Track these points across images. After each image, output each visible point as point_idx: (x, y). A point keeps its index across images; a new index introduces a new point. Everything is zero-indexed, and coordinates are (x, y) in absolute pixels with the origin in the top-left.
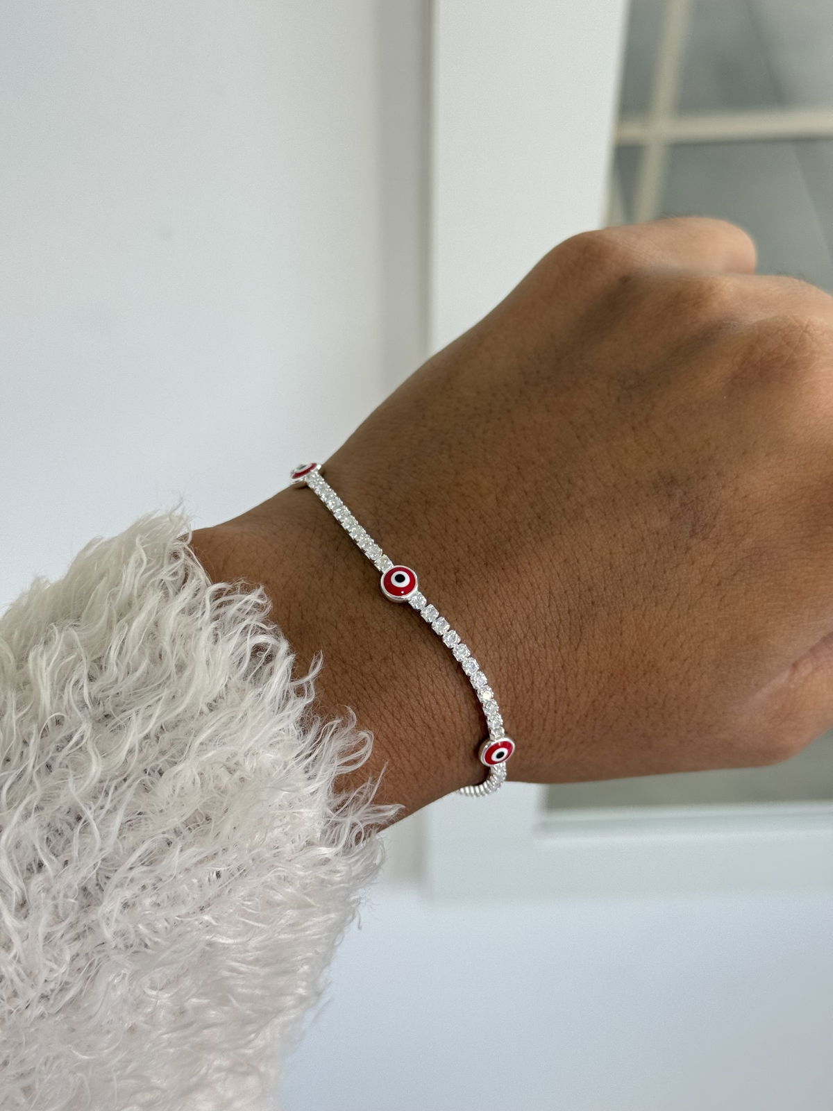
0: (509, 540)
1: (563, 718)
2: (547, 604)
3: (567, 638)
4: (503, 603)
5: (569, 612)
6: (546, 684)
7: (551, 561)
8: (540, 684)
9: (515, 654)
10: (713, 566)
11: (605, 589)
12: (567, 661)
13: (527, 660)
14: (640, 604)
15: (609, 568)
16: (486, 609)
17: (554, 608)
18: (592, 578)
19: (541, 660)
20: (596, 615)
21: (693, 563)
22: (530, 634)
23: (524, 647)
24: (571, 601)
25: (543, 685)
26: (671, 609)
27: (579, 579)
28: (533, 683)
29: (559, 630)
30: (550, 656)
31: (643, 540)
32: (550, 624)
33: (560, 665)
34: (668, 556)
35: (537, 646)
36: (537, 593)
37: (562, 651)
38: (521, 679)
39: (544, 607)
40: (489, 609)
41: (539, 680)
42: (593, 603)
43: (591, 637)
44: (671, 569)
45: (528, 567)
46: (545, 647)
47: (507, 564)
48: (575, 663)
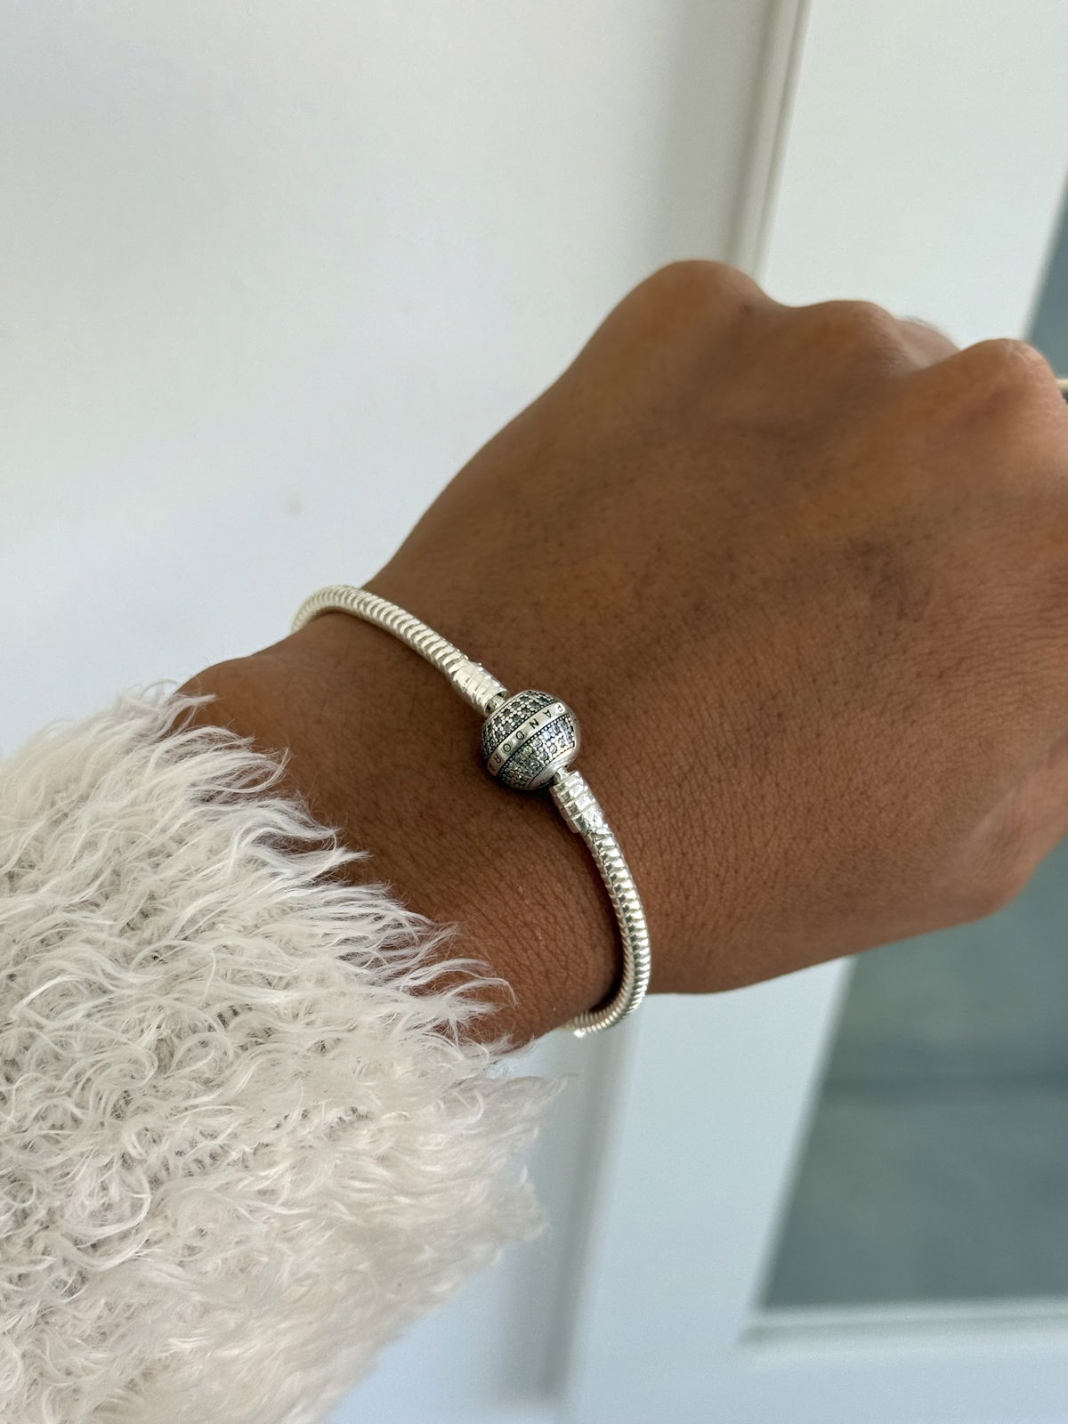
0: (659, 641)
1: (746, 879)
2: (718, 722)
3: (748, 766)
4: (658, 726)
5: (748, 730)
6: (723, 832)
7: (718, 664)
8: (715, 833)
9: (678, 793)
10: (931, 653)
11: (794, 695)
12: (750, 798)
13: (695, 801)
14: (841, 709)
15: (796, 667)
16: (634, 735)
17: (727, 727)
18: (776, 682)
19: (714, 800)
20: (784, 730)
21: (905, 651)
22: (698, 765)
23: (689, 782)
24: (750, 716)
25: (719, 834)
26: (882, 713)
27: (758, 684)
28: (705, 832)
29: (736, 756)
30: (725, 792)
31: (838, 627)
32: (725, 750)
33: (740, 804)
34: (872, 645)
35: (707, 780)
36: (703, 708)
37: (743, 786)
38: (688, 827)
39: (714, 728)
40: (639, 735)
41: (714, 825)
42: (780, 715)
43: (780, 763)
44: (878, 662)
45: (688, 674)
46: (719, 781)
47: (659, 672)
48: (759, 800)
